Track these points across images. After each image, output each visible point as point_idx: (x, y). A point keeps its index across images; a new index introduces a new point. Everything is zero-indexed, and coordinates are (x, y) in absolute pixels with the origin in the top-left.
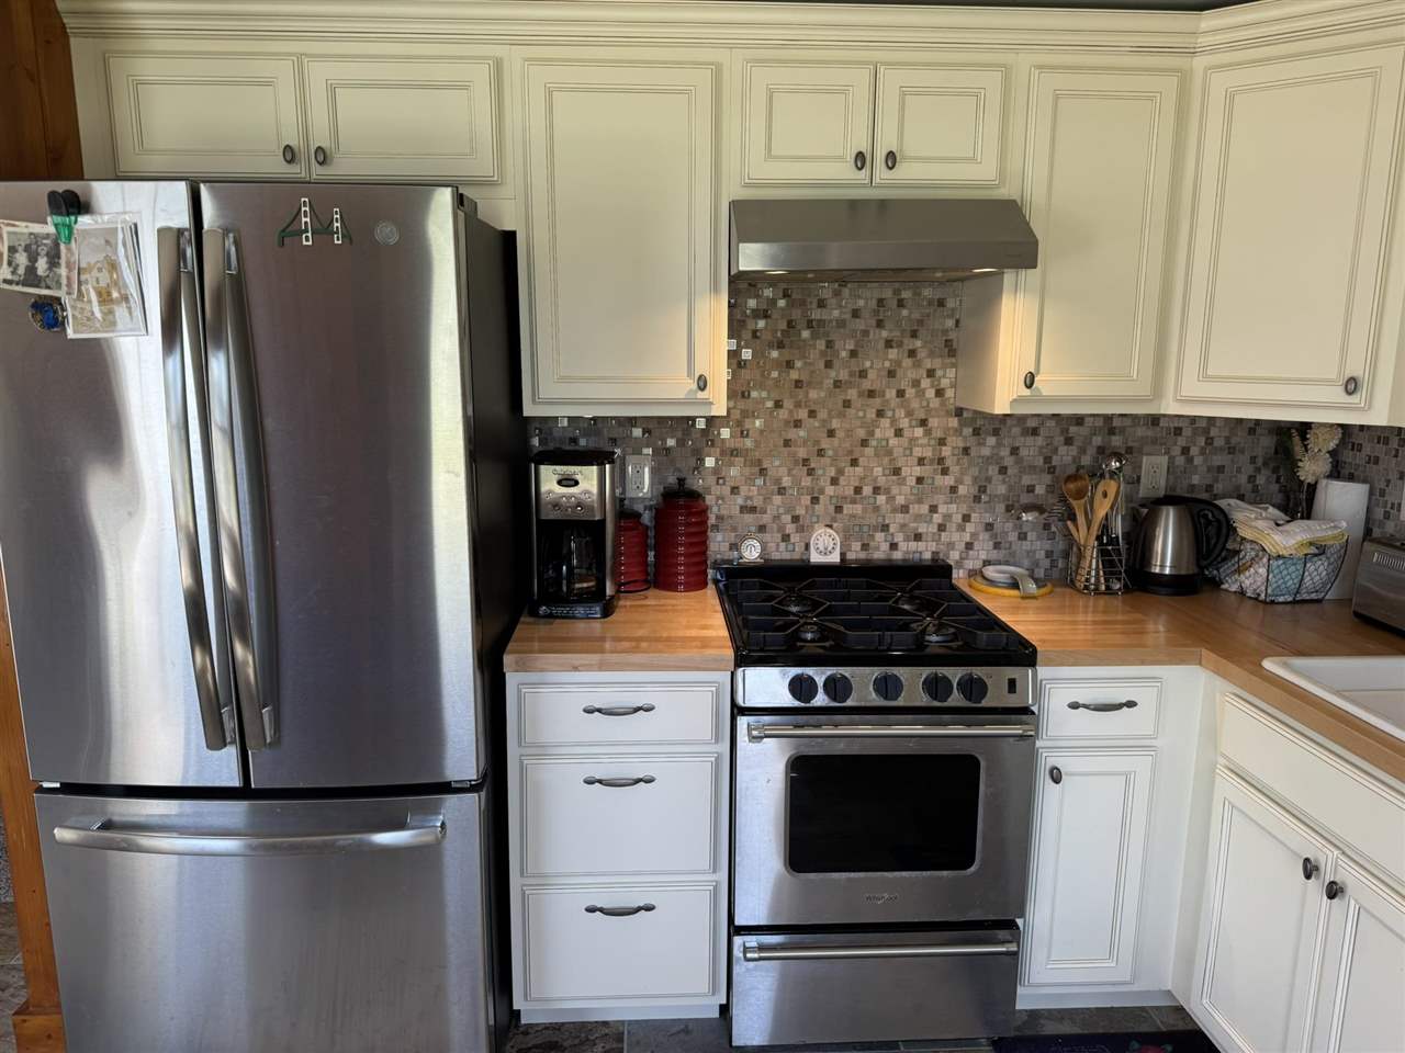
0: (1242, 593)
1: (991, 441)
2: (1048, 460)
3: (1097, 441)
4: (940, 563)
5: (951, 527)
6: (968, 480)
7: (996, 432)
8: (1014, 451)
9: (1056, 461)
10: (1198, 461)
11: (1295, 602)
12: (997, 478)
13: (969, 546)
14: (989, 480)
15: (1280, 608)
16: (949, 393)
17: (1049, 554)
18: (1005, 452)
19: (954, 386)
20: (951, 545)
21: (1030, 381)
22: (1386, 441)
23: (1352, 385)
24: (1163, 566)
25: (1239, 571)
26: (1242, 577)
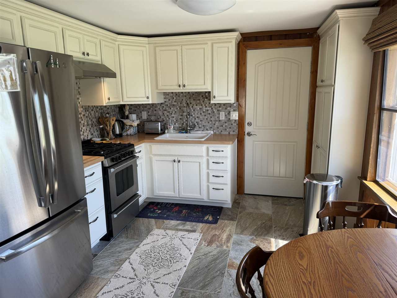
0: (127, 135)
1: (87, 113)
2: (95, 116)
3: (100, 111)
4: (85, 140)
5: (85, 132)
6: (86, 121)
7: (88, 111)
8: (91, 114)
9: (96, 116)
10: (112, 113)
11: (135, 134)
12: (89, 120)
13: (88, 135)
14: (88, 121)
15: (134, 136)
16: (81, 103)
17: (98, 135)
18: (90, 115)
19: (81, 101)
20: (85, 136)
21: (109, 99)
22: (137, 107)
23: (148, 98)
24: (117, 132)
25: (127, 131)
26: (128, 132)
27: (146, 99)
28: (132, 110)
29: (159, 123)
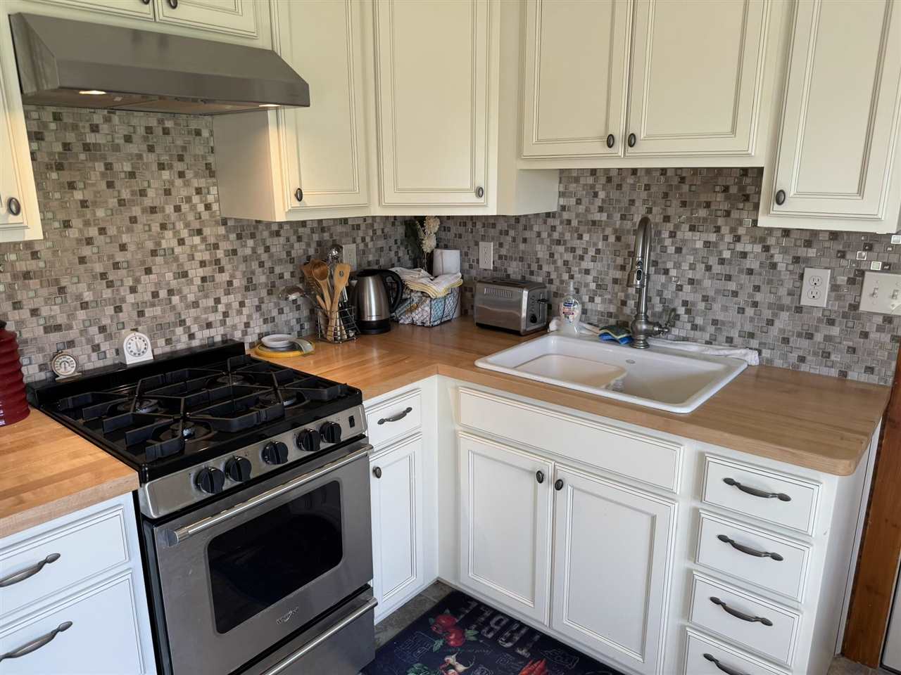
0: (413, 324)
1: (250, 243)
2: (289, 254)
3: (316, 237)
4: (230, 343)
5: (233, 313)
6: (239, 274)
7: (253, 236)
8: (267, 249)
9: (294, 254)
11: (441, 323)
12: (258, 271)
13: (247, 325)
14: (253, 273)
15: (436, 328)
16: (215, 207)
17: (298, 320)
18: (261, 250)
19: (218, 201)
20: (234, 327)
21: (299, 196)
23: (480, 192)
24: (371, 316)
25: (411, 310)
26: (414, 314)
27: (472, 198)
28: (450, 235)
29: (525, 293)
